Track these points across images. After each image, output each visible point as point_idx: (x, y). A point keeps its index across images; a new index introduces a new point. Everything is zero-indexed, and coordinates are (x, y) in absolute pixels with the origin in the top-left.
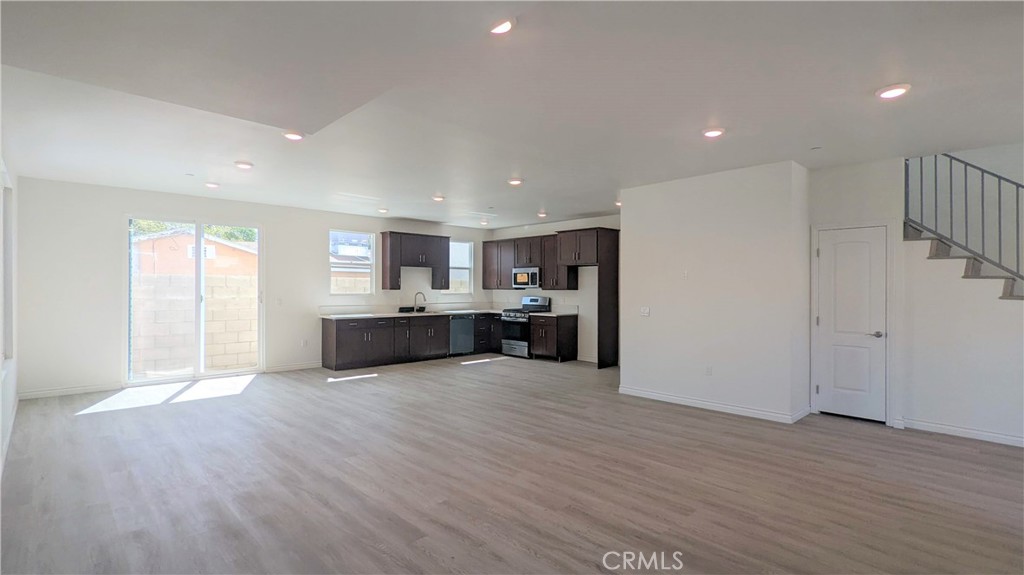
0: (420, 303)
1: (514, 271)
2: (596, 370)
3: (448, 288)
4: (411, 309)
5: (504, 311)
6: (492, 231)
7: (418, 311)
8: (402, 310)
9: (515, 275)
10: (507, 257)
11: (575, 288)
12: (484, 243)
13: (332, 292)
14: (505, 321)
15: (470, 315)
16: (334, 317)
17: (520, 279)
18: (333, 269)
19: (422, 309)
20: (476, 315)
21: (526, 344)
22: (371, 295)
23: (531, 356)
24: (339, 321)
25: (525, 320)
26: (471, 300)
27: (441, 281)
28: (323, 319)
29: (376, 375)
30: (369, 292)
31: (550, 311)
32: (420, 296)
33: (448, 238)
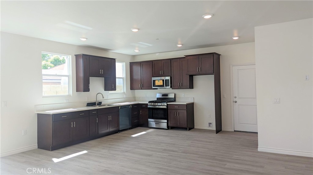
0: (100, 99)
1: (153, 79)
2: (215, 135)
3: (115, 89)
4: (93, 104)
5: (150, 102)
6: (134, 56)
7: (98, 104)
8: (89, 105)
9: (154, 81)
11: (193, 88)
12: (130, 63)
13: (43, 95)
14: (150, 108)
15: (129, 105)
16: (52, 114)
17: (157, 83)
18: (44, 81)
19: (100, 104)
20: (133, 105)
21: (166, 121)
22: (69, 96)
23: (169, 128)
24: (55, 116)
25: (165, 107)
26: (125, 96)
27: (110, 85)
28: (38, 114)
29: (85, 152)
30: (68, 94)
31: (175, 101)
32: (100, 95)
33: (115, 59)
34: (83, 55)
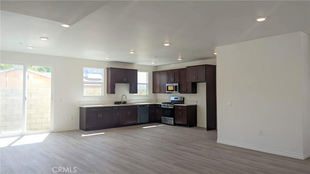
0: (124, 99)
1: (167, 85)
2: (206, 132)
3: (137, 93)
4: (120, 103)
5: (163, 103)
6: (157, 67)
7: (123, 103)
8: (116, 103)
9: (168, 87)
10: (163, 79)
11: (196, 92)
12: (153, 72)
13: (84, 95)
14: (163, 108)
15: (147, 105)
16: (85, 106)
17: (170, 88)
18: (85, 85)
19: (125, 103)
20: (150, 105)
21: (173, 119)
22: (102, 96)
23: (175, 124)
24: (87, 108)
25: (172, 107)
26: (147, 98)
27: (134, 90)
28: (80, 107)
29: (104, 133)
30: (101, 95)
31: (183, 103)
32: (124, 97)
33: (137, 70)
34: (111, 68)
